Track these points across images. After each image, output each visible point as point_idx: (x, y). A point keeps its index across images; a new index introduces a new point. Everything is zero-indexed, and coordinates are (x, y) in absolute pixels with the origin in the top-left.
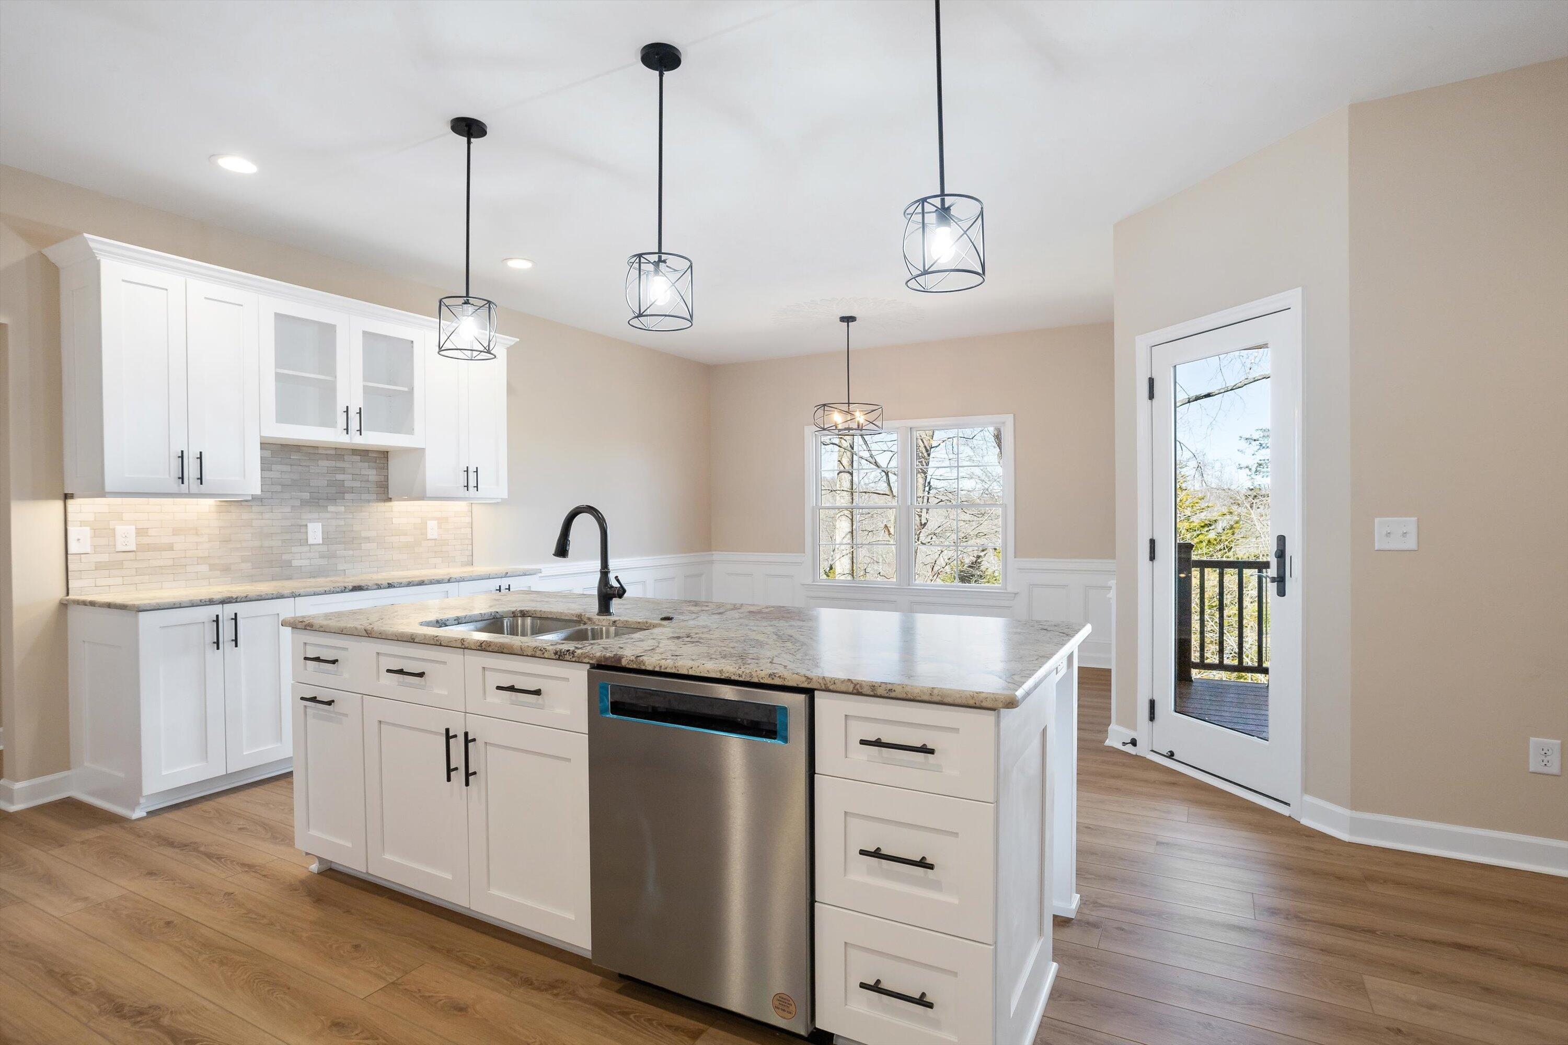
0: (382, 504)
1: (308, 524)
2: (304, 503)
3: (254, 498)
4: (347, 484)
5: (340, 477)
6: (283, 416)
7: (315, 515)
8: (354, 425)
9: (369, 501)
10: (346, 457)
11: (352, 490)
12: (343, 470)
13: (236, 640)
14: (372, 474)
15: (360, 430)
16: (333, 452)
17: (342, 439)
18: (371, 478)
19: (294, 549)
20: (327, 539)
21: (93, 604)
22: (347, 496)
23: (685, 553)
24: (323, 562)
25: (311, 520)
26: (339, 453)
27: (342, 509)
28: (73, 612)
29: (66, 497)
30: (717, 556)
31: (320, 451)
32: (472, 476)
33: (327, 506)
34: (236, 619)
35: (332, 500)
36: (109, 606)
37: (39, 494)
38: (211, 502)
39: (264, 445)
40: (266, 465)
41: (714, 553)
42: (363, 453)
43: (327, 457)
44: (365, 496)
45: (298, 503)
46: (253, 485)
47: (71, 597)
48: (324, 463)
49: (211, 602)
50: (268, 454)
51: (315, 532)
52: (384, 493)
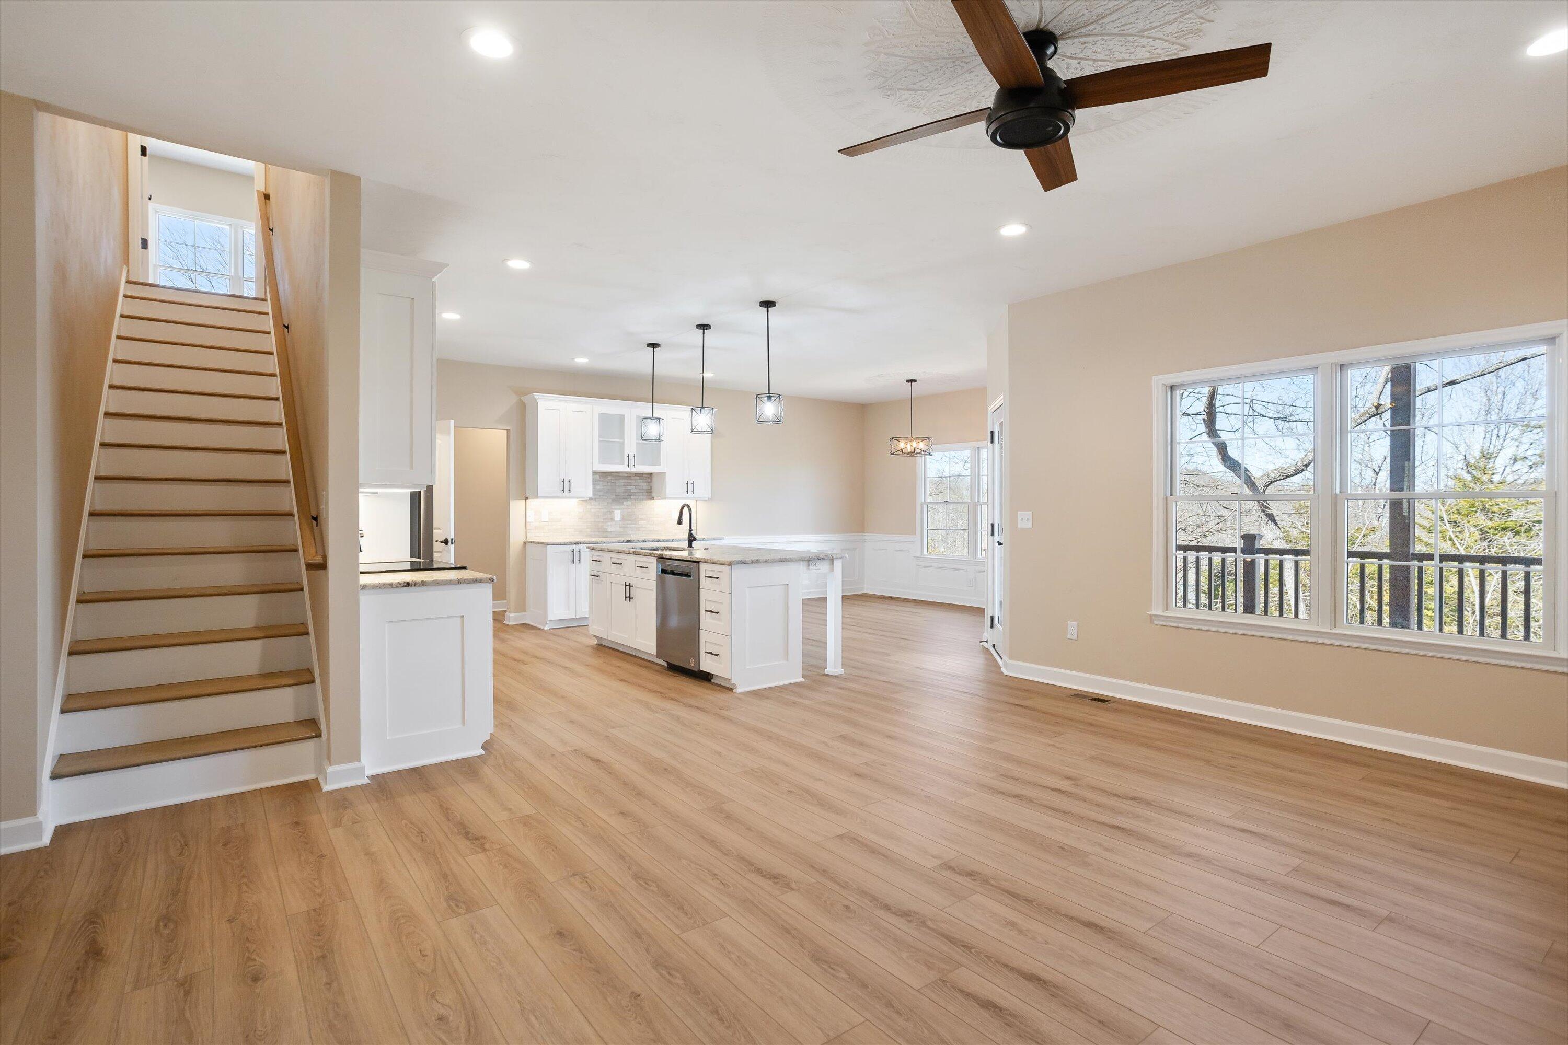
0: (649, 501)
1: (615, 511)
2: (613, 501)
3: (590, 499)
4: (633, 491)
5: (629, 487)
6: (603, 460)
7: (618, 507)
8: (632, 462)
9: (643, 500)
10: (632, 478)
11: (634, 494)
12: (630, 484)
13: (580, 561)
14: (644, 485)
15: (634, 465)
16: (626, 475)
17: (627, 470)
18: (644, 488)
19: (609, 523)
20: (623, 519)
21: (533, 542)
22: (632, 497)
23: (847, 533)
24: (621, 530)
25: (616, 509)
26: (629, 475)
27: (630, 503)
28: (528, 546)
29: (527, 498)
30: (867, 536)
31: (621, 475)
32: (690, 486)
33: (623, 502)
34: (580, 551)
35: (626, 499)
36: (539, 543)
37: (518, 498)
38: (576, 500)
39: (595, 473)
40: (595, 483)
41: (866, 534)
42: (640, 475)
43: (624, 478)
44: (641, 497)
45: (610, 500)
46: (590, 494)
47: (527, 540)
48: (622, 481)
49: (571, 543)
50: (598, 477)
51: (618, 515)
52: (650, 495)
